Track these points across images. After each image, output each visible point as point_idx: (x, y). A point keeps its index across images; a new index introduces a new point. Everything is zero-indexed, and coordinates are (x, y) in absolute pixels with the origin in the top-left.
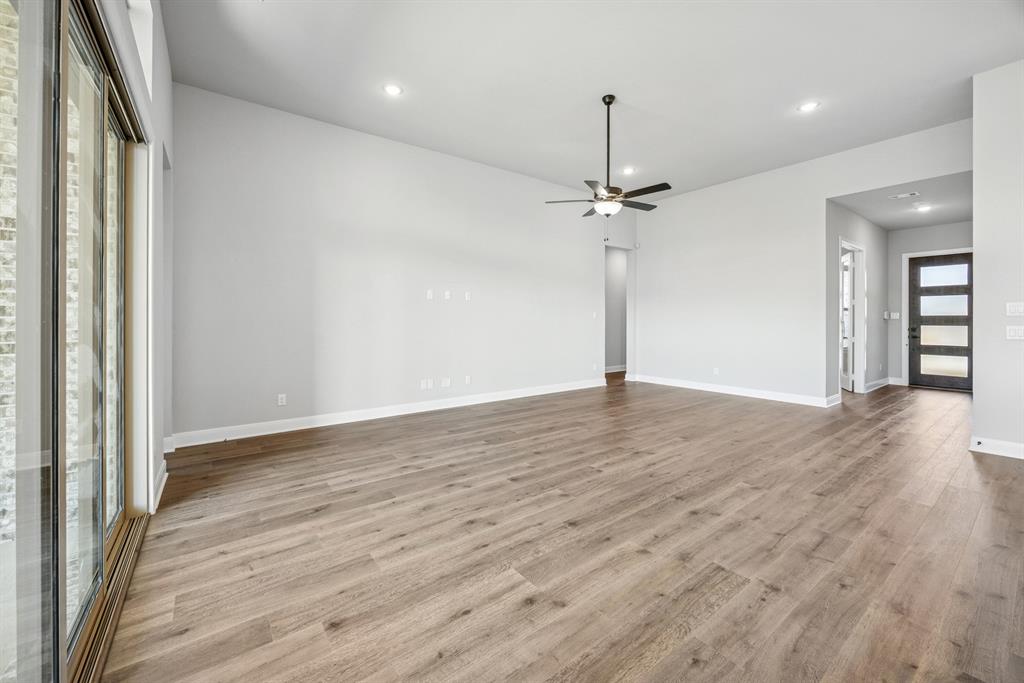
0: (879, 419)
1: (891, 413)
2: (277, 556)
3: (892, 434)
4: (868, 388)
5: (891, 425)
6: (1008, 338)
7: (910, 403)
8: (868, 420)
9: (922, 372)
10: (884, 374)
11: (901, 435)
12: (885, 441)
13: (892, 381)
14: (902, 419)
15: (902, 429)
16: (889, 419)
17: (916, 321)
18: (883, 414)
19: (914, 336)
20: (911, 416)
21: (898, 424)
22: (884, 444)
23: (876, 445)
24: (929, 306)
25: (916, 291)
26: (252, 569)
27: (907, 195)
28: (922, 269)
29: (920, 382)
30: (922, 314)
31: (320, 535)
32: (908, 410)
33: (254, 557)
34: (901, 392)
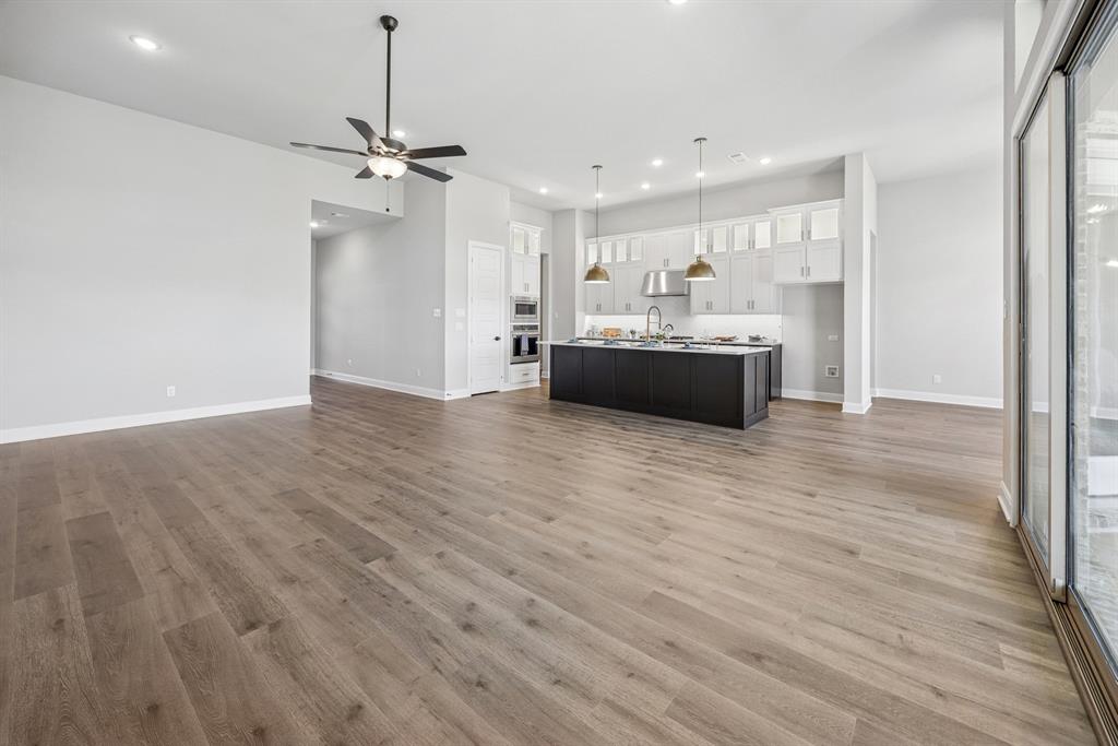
2: (863, 631)
26: (901, 637)
31: (795, 617)
33: (892, 651)
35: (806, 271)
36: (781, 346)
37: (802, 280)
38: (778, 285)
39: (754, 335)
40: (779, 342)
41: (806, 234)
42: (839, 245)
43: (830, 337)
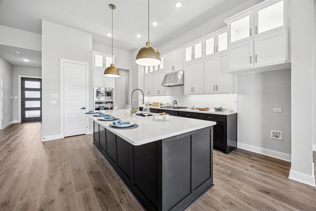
0: (8, 140)
1: (13, 135)
3: (13, 144)
4: (3, 127)
5: (13, 141)
6: (52, 104)
7: (21, 129)
8: (2, 141)
9: (26, 117)
10: (12, 119)
11: (17, 144)
12: (9, 149)
13: (14, 122)
14: (18, 136)
15: (17, 141)
16: (12, 138)
17: (24, 100)
18: (10, 137)
19: (23, 104)
20: (21, 135)
21: (16, 139)
22: (9, 151)
23: (5, 153)
24: (28, 94)
25: (23, 89)
27: (20, 53)
28: (26, 81)
29: (25, 120)
30: (26, 97)
32: (21, 132)
34: (18, 125)
35: (254, 58)
36: (237, 114)
37: (251, 66)
38: (234, 73)
39: (218, 107)
40: (235, 112)
41: (254, 30)
42: (285, 32)
43: (275, 110)
